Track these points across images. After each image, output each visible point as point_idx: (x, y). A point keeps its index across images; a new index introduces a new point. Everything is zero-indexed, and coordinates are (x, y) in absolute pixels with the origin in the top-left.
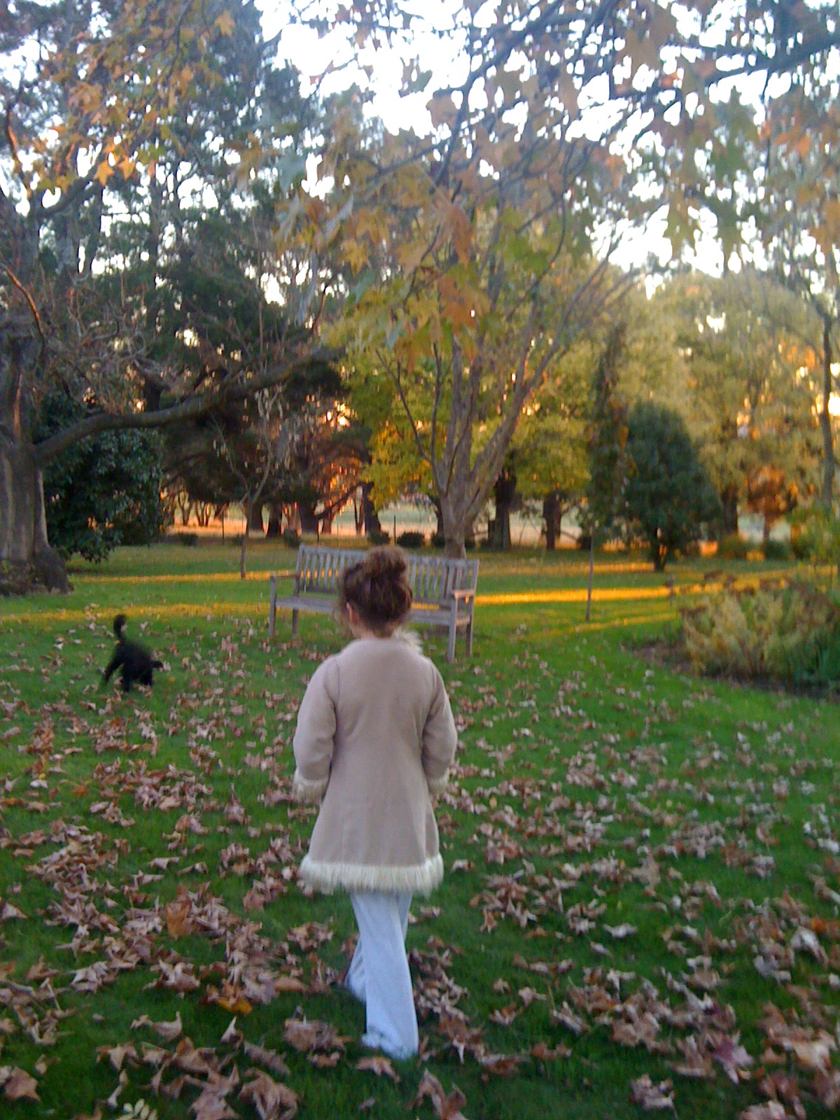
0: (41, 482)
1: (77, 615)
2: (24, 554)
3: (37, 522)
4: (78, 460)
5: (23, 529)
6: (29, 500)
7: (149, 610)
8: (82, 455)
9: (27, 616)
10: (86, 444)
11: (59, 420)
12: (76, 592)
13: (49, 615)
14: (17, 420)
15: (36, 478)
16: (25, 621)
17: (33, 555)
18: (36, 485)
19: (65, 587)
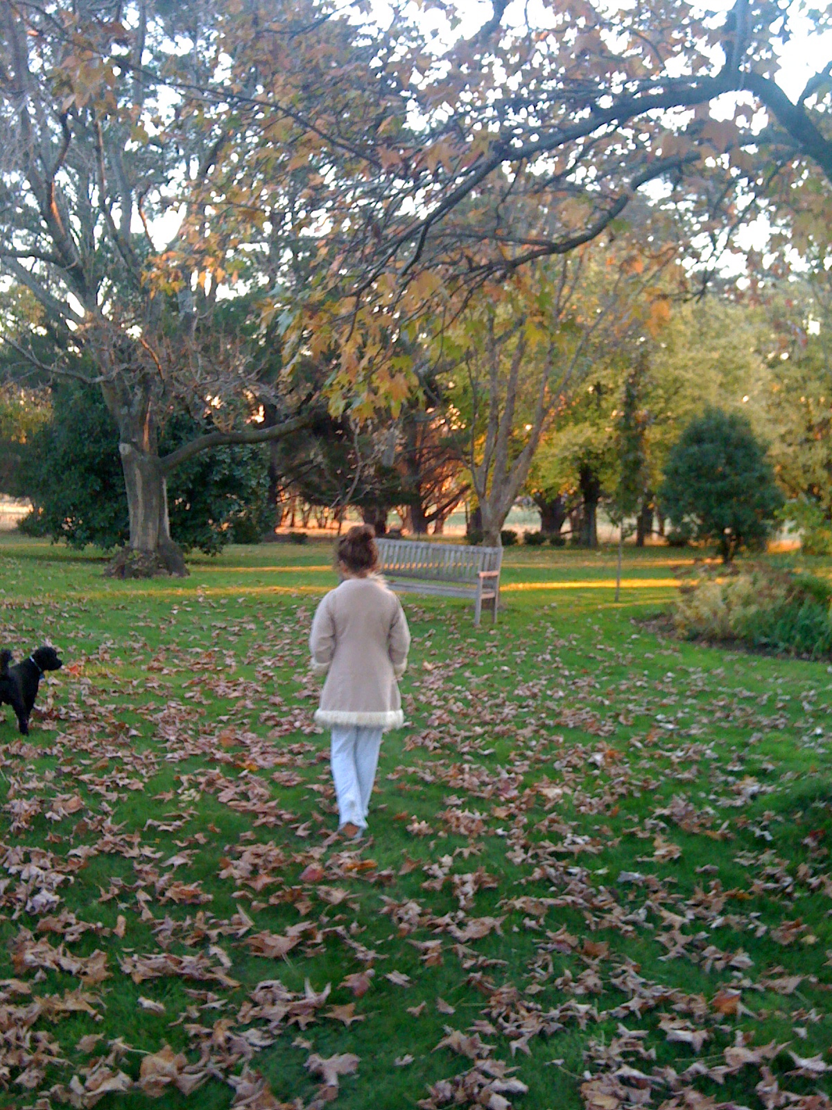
0: (165, 487)
1: (191, 592)
2: (151, 545)
3: (161, 520)
4: (197, 469)
5: (150, 525)
6: (154, 502)
7: (247, 590)
8: (201, 464)
9: (152, 592)
10: (204, 455)
11: (182, 435)
12: (192, 576)
13: (169, 591)
14: (146, 438)
15: (161, 483)
16: (150, 595)
17: (158, 546)
18: (161, 490)
19: (183, 572)
